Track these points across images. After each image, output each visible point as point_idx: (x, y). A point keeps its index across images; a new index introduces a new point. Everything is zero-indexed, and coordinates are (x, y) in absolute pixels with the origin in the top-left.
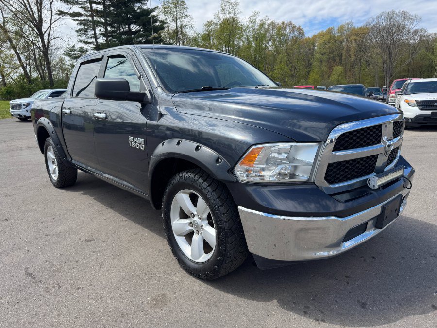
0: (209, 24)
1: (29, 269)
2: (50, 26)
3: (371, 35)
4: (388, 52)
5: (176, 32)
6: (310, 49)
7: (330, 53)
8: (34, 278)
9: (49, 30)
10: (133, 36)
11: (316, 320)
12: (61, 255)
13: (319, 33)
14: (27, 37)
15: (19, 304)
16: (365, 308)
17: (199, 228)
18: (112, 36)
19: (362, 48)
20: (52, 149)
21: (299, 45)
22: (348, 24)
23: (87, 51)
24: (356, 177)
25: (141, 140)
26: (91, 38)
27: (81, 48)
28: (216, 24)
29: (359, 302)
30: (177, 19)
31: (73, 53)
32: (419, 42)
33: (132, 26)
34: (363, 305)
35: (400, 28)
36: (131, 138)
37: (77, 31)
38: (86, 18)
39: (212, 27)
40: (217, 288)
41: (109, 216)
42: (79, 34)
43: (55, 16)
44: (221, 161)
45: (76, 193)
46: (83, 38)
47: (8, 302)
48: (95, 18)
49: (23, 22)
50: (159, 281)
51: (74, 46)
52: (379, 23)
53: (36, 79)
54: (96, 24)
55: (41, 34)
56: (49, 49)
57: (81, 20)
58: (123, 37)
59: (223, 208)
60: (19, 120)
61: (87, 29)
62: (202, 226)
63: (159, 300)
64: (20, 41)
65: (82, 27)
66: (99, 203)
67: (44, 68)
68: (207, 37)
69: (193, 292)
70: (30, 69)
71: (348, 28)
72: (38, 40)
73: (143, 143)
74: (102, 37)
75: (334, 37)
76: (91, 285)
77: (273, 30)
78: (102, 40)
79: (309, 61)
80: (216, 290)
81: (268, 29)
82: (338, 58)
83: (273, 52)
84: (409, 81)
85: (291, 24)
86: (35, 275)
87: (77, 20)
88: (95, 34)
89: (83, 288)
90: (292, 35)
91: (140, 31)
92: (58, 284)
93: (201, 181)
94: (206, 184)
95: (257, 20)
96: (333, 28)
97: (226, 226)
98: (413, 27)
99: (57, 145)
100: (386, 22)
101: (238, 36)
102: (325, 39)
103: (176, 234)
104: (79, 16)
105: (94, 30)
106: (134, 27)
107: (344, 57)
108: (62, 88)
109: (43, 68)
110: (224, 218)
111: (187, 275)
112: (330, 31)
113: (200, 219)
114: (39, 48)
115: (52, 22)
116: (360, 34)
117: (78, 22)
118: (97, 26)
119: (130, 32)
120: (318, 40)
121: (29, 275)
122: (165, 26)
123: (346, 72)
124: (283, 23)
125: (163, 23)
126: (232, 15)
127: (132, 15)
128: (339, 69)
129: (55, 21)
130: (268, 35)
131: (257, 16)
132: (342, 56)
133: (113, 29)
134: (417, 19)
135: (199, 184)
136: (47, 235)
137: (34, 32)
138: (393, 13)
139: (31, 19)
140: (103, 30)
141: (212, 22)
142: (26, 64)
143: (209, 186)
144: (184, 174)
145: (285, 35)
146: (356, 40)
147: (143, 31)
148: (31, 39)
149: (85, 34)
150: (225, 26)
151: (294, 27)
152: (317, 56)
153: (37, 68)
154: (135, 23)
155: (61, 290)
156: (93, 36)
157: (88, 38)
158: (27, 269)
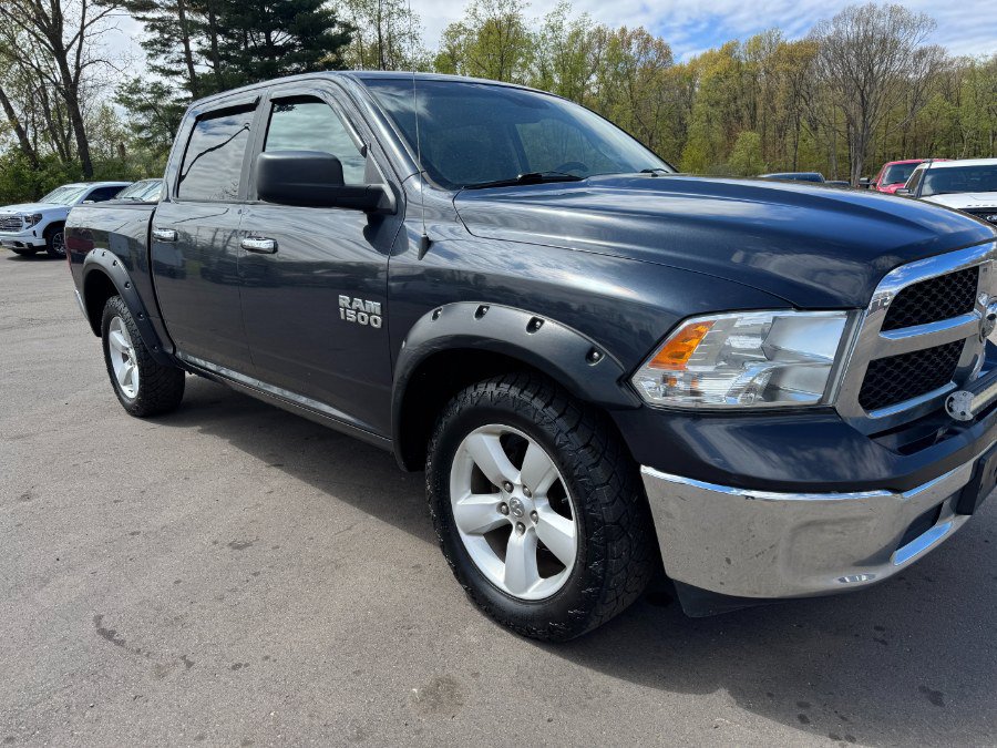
0: (455, 31)
1: (105, 619)
2: (81, 33)
3: (821, 60)
4: (859, 98)
5: (379, 48)
6: (683, 93)
7: (729, 101)
8: (121, 643)
9: (77, 42)
10: (277, 58)
11: (834, 737)
12: (178, 582)
13: (704, 56)
14: (27, 57)
15: (96, 709)
16: (941, 704)
17: (526, 518)
18: (227, 57)
19: (799, 91)
20: (122, 325)
21: (659, 81)
22: (770, 35)
23: (169, 93)
24: (919, 393)
25: (374, 306)
26: (179, 61)
27: (155, 85)
28: (471, 32)
29: (923, 689)
30: (379, 19)
31: (135, 97)
32: (929, 78)
33: (274, 34)
34: (936, 698)
35: (887, 45)
36: (344, 300)
37: (144, 45)
38: (167, 14)
39: (462, 38)
40: (576, 661)
41: (275, 483)
42: (149, 52)
43: (92, 8)
44: (600, 355)
45: (185, 429)
46: (160, 61)
47: (68, 707)
48: (186, 14)
49: (15, 23)
50: (430, 645)
51: (137, 81)
52: (839, 32)
53: (50, 159)
54: (189, 29)
55: (59, 52)
56: (79, 86)
57: (153, 20)
58: (255, 59)
59: (599, 470)
60: (15, 255)
61: (168, 40)
62: (535, 512)
63: (442, 694)
64: (10, 67)
65: (156, 35)
66: (244, 454)
67: (70, 134)
68: (447, 62)
69: (519, 672)
70: (36, 133)
71: (770, 43)
72: (52, 66)
73: (378, 311)
74: (204, 60)
75: (739, 64)
76: (267, 658)
77: (600, 47)
78: (204, 67)
79: (681, 119)
80: (576, 667)
81: (590, 43)
82: (745, 113)
83: (601, 97)
84: (926, 166)
85: (641, 33)
86: (122, 634)
87: (144, 19)
88: (188, 52)
89: (247, 665)
90: (642, 59)
91: (293, 46)
92: (184, 658)
93: (538, 404)
94: (551, 412)
95: (565, 23)
96: (736, 45)
97: (607, 514)
98: (916, 42)
99: (136, 315)
100: (856, 29)
101: (521, 60)
102: (717, 68)
103: (464, 530)
104: (148, 10)
105: (186, 42)
106: (279, 38)
107: (760, 111)
108: (114, 180)
109: (66, 132)
110: (604, 494)
111: (497, 629)
112: (729, 51)
113: (529, 495)
114: (56, 84)
115: (86, 22)
116: (799, 58)
117: (146, 23)
118: (192, 34)
119: (269, 49)
120: (701, 71)
121: (108, 635)
122: (353, 34)
123: (764, 144)
124: (624, 31)
125: (347, 27)
126: (507, 10)
127: (273, 8)
128: (749, 138)
129: (93, 22)
130: (590, 58)
131: (566, 13)
132: (755, 109)
133: (230, 41)
134: (925, 23)
135: (532, 412)
136: (133, 534)
137: (43, 46)
138: (872, 8)
139: (33, 15)
140: (206, 42)
141: (460, 25)
142: (26, 123)
143: (559, 417)
144: (492, 387)
145: (627, 59)
146: (787, 71)
147: (300, 46)
148: (35, 63)
149: (164, 52)
150: (491, 37)
151: (648, 40)
152: (699, 107)
153: (53, 132)
154: (281, 28)
155: (194, 671)
156: (183, 56)
157: (172, 62)
158: (98, 619)
